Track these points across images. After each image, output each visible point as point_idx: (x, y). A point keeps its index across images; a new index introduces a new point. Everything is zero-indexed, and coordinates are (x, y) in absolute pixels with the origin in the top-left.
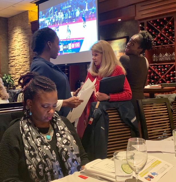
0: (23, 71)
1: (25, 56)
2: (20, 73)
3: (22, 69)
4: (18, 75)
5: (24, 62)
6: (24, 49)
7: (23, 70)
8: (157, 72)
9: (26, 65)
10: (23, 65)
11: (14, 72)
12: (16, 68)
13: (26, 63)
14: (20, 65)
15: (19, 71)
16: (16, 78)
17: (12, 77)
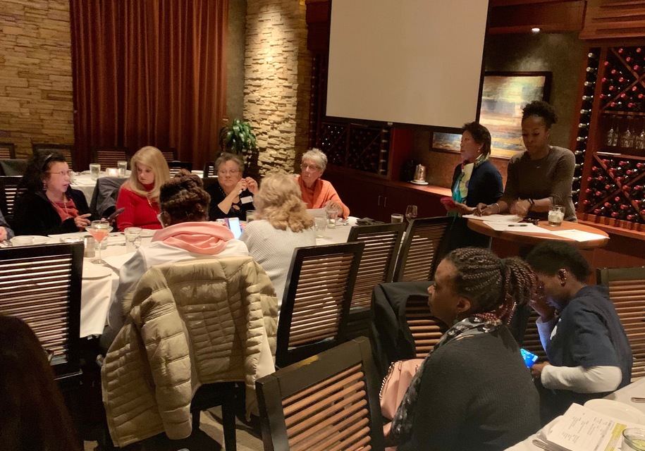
0: (279, 119)
1: (286, 84)
2: (272, 122)
3: (277, 113)
4: (266, 125)
5: (283, 97)
6: (285, 67)
7: (278, 116)
8: (612, 174)
9: (287, 105)
10: (281, 105)
11: (256, 117)
12: (263, 107)
13: (287, 99)
14: (274, 103)
15: (271, 118)
16: (261, 131)
17: (253, 128)
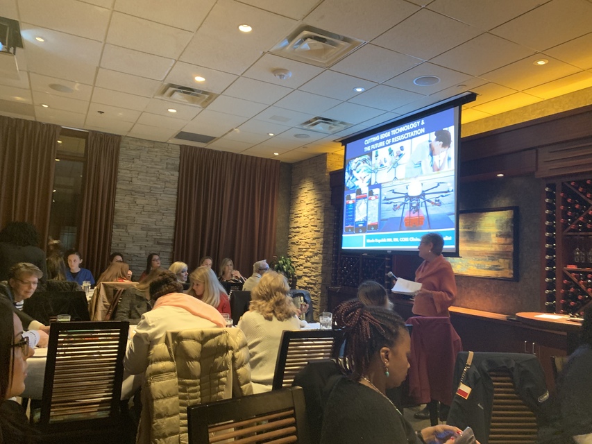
0: (311, 254)
1: (316, 229)
2: (306, 256)
3: (310, 250)
4: (302, 259)
5: (314, 239)
6: (315, 217)
7: (311, 252)
8: (583, 287)
9: (317, 244)
10: (312, 244)
11: (296, 254)
12: (300, 247)
13: (317, 240)
14: (308, 243)
15: (305, 254)
16: (298, 264)
17: (293, 262)
